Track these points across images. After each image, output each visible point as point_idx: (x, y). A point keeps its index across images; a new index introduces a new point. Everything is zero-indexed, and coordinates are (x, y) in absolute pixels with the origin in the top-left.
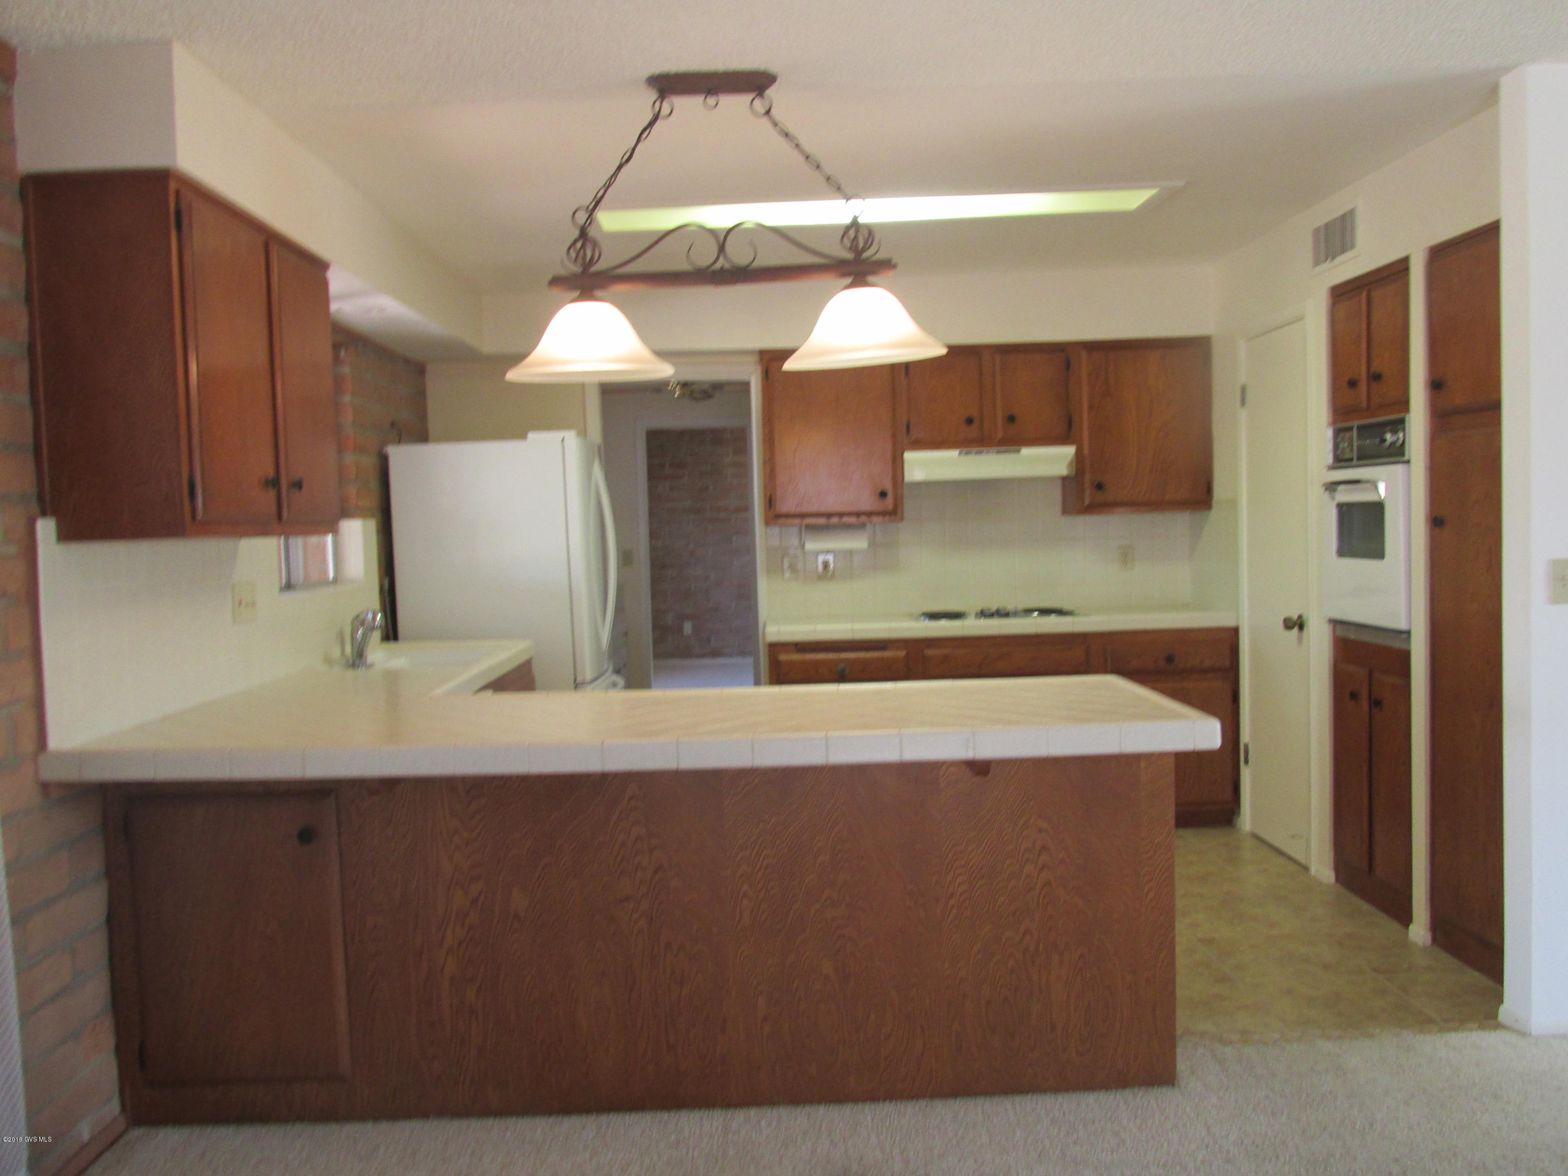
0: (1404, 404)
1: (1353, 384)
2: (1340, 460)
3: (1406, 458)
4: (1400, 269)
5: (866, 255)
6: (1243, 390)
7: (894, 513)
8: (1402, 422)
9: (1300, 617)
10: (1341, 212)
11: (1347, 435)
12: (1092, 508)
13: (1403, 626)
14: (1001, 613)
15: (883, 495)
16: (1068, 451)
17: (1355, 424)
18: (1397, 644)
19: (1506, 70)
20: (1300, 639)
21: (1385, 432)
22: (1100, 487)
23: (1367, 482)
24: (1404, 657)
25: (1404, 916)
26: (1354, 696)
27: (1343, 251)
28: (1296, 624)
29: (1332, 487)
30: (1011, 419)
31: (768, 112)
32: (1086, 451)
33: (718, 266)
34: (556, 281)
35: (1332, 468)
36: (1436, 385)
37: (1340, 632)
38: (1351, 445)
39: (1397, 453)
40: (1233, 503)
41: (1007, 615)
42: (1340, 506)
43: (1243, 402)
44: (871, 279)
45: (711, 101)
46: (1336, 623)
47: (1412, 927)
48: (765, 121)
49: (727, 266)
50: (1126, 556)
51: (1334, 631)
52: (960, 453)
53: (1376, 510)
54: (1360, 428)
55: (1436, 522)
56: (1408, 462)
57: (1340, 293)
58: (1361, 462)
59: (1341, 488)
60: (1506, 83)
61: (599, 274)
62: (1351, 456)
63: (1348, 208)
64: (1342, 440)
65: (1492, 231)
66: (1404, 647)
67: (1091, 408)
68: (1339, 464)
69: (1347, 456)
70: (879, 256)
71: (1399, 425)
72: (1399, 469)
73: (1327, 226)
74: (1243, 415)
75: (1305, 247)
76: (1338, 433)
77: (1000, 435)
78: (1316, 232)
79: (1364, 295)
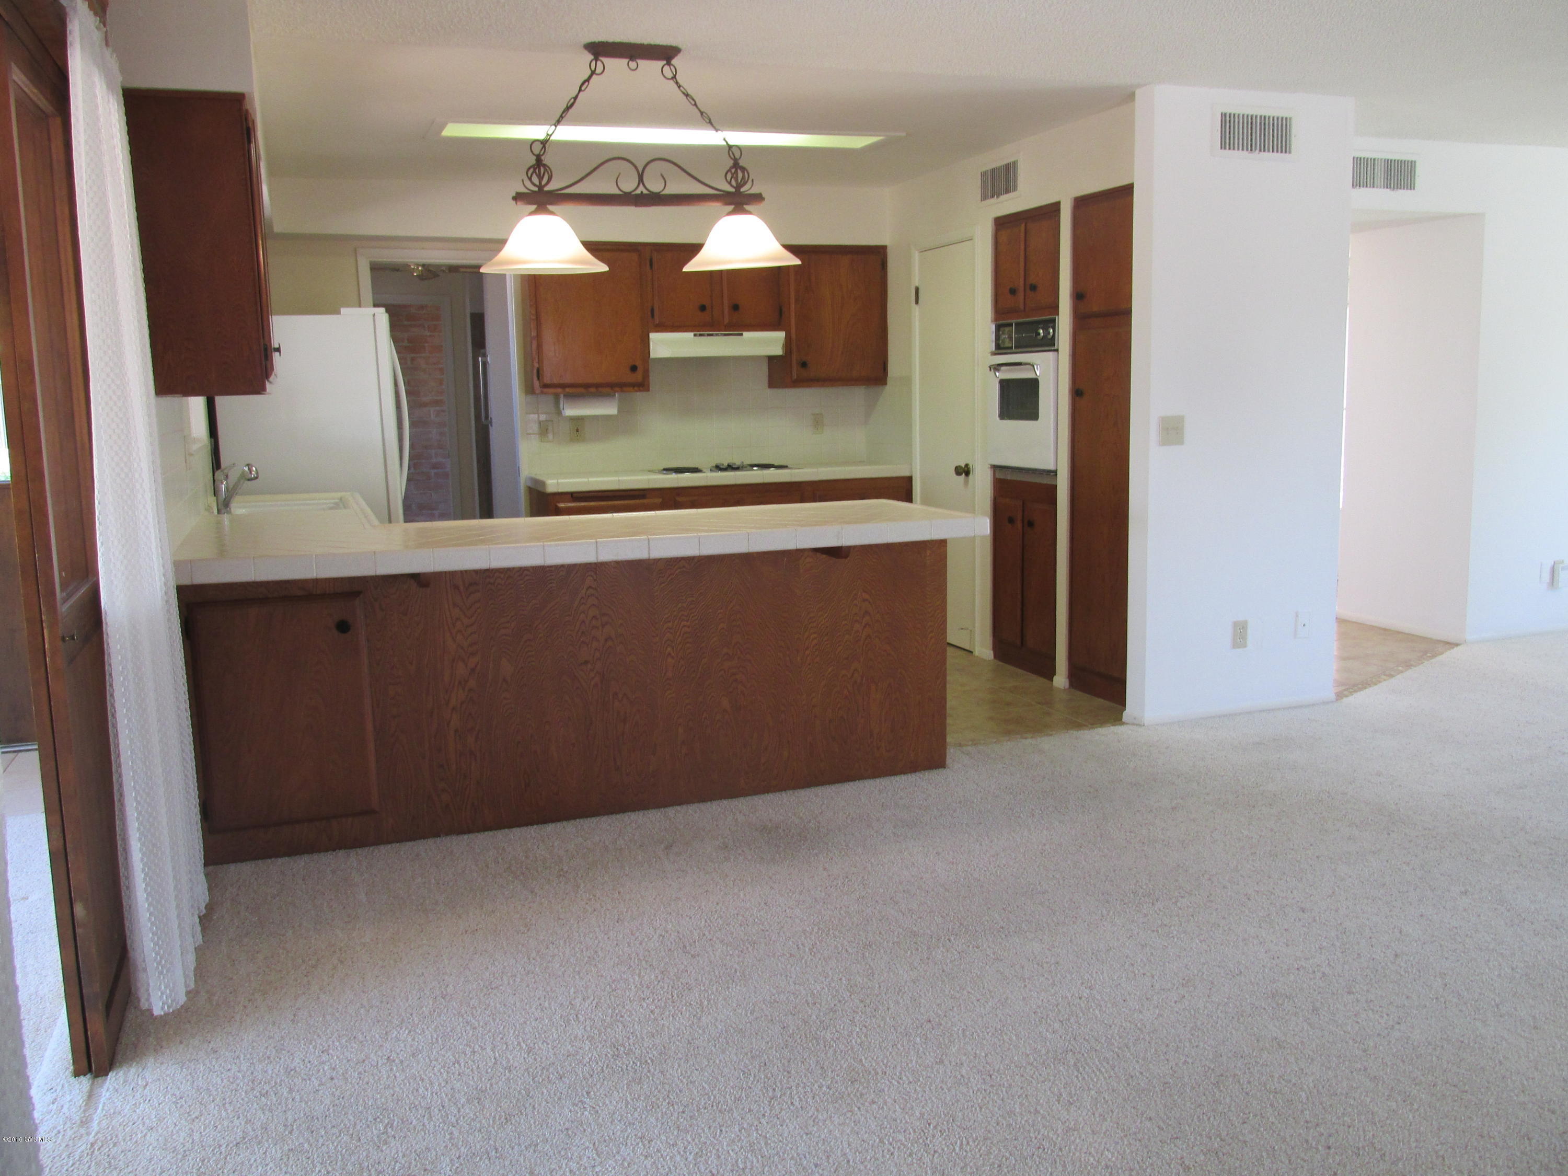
0: (1054, 308)
1: (1013, 292)
2: (1000, 348)
3: (1056, 347)
4: (1053, 210)
5: (742, 190)
6: (917, 290)
7: (643, 385)
8: (1053, 321)
9: (967, 465)
10: (1005, 162)
11: (1007, 329)
12: (798, 383)
13: (1052, 467)
14: (730, 468)
15: (634, 369)
16: (781, 335)
17: (1014, 321)
18: (1046, 481)
19: (1139, 86)
20: (966, 483)
21: (1039, 328)
22: (804, 365)
23: (1026, 364)
24: (1052, 490)
25: (1049, 673)
26: (1011, 520)
27: (1007, 191)
28: (964, 471)
29: (997, 367)
30: (736, 308)
31: (674, 77)
32: (794, 336)
33: (638, 192)
34: (518, 197)
35: (994, 354)
36: (1078, 296)
37: (999, 476)
38: (1011, 338)
39: (1049, 344)
40: (907, 381)
41: (737, 469)
42: (1002, 382)
43: (917, 302)
44: (747, 207)
45: (633, 65)
46: (995, 468)
47: (1055, 678)
48: (672, 83)
49: (645, 192)
50: (818, 422)
51: (994, 474)
52: (695, 335)
53: (1032, 385)
54: (1017, 324)
55: (1077, 393)
56: (1057, 350)
57: (1002, 224)
58: (1017, 350)
59: (1003, 368)
60: (1139, 93)
61: (550, 193)
62: (1010, 345)
63: (1012, 160)
64: (1003, 333)
65: (1127, 191)
66: (1053, 483)
67: (797, 300)
68: (1000, 351)
69: (1007, 345)
70: (752, 192)
71: (1052, 322)
72: (1051, 355)
73: (993, 170)
74: (916, 310)
75: (974, 186)
76: (998, 328)
77: (726, 321)
78: (984, 175)
79: (1023, 226)
